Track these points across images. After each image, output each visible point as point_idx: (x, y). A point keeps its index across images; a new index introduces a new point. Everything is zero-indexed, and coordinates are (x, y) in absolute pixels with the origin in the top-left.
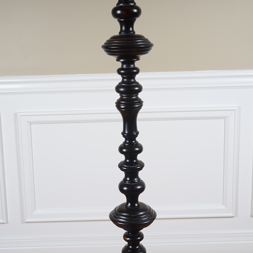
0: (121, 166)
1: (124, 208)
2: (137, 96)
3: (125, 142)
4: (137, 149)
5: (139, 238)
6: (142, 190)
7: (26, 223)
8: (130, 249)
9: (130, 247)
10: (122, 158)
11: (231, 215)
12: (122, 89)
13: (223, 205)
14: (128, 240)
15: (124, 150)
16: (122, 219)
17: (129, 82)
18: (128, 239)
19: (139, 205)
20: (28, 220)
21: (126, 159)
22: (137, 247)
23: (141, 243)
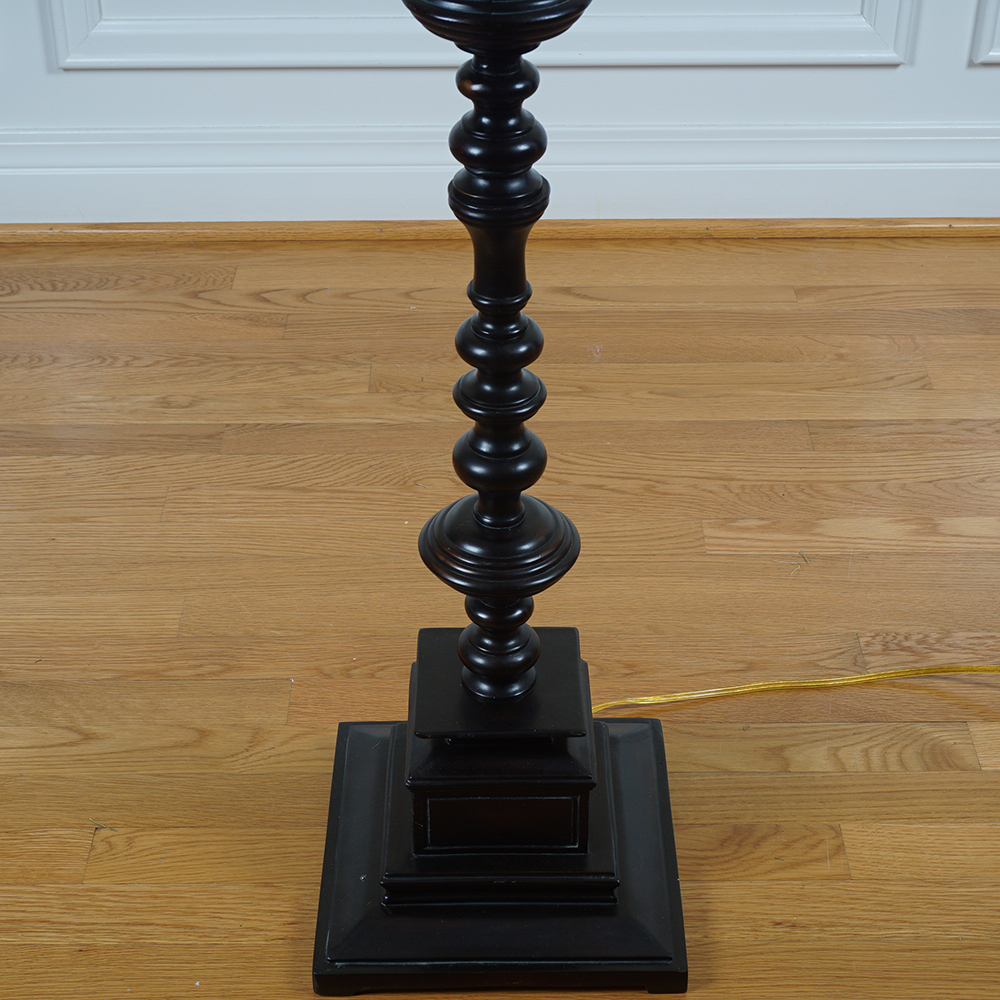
5: (519, 86)
7: (67, 70)
8: (482, 127)
9: (485, 120)
11: (888, 56)
13: (862, 13)
14: (475, 92)
18: (476, 87)
20: (72, 60)
22: (512, 122)
23: (527, 105)
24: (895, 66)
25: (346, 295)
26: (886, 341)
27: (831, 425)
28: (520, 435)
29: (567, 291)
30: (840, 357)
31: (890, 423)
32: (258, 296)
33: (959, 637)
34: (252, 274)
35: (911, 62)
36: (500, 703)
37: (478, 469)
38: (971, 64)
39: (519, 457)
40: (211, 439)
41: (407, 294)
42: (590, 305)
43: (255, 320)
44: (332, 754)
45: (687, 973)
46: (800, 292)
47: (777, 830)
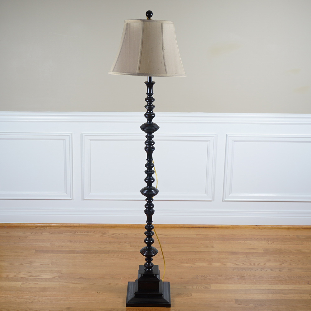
0: (146, 172)
1: (146, 188)
2: (153, 146)
3: (147, 163)
4: (152, 166)
6: (153, 181)
8: (148, 204)
10: (146, 169)
11: (210, 199)
12: (147, 144)
15: (147, 166)
16: (145, 192)
17: (150, 141)
19: (152, 187)
21: (148, 169)
22: (151, 204)
23: (152, 202)
24: (211, 201)
25: (126, 234)
26: (209, 241)
27: (198, 252)
28: (151, 238)
29: (161, 234)
30: (201, 243)
31: (207, 252)
32: (113, 234)
33: (211, 276)
34: (111, 231)
35: (214, 201)
36: (149, 271)
37: (147, 242)
38: (223, 201)
39: (151, 240)
40: (108, 252)
41: (136, 234)
42: (164, 236)
43: (113, 237)
44: (127, 287)
45: (170, 304)
46: (196, 235)
47: (184, 294)
